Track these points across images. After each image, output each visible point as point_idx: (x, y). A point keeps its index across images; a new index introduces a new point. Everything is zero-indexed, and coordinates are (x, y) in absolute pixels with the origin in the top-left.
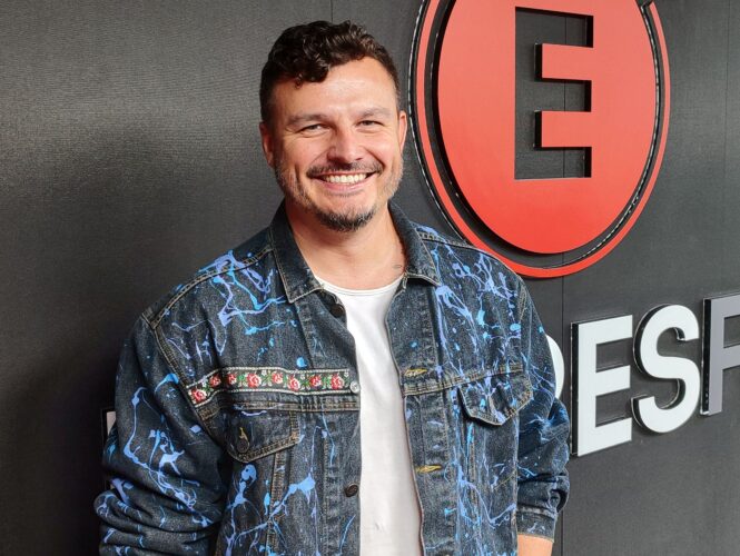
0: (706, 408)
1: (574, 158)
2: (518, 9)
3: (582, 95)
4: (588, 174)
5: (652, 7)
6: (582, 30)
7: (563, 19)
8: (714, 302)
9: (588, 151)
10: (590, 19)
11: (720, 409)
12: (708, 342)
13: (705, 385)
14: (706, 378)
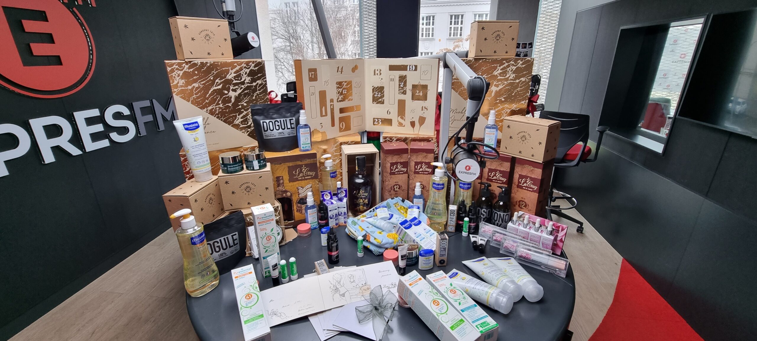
0: (139, 135)
2: (4, 7)
3: (49, 38)
4: (61, 64)
6: (42, 16)
8: (133, 103)
9: (58, 57)
10: (44, 12)
11: (145, 134)
12: (135, 115)
13: (138, 128)
14: (138, 126)
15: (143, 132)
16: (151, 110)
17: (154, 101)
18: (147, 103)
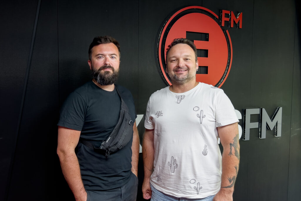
0: (244, 139)
1: (203, 69)
2: (187, 32)
3: (206, 53)
4: (207, 73)
5: (227, 31)
7: (201, 34)
8: (246, 110)
9: (207, 67)
10: (208, 34)
11: (248, 139)
12: (245, 121)
13: (244, 132)
14: (244, 130)
15: (247, 138)
16: (258, 118)
17: (264, 110)
18: (257, 111)
